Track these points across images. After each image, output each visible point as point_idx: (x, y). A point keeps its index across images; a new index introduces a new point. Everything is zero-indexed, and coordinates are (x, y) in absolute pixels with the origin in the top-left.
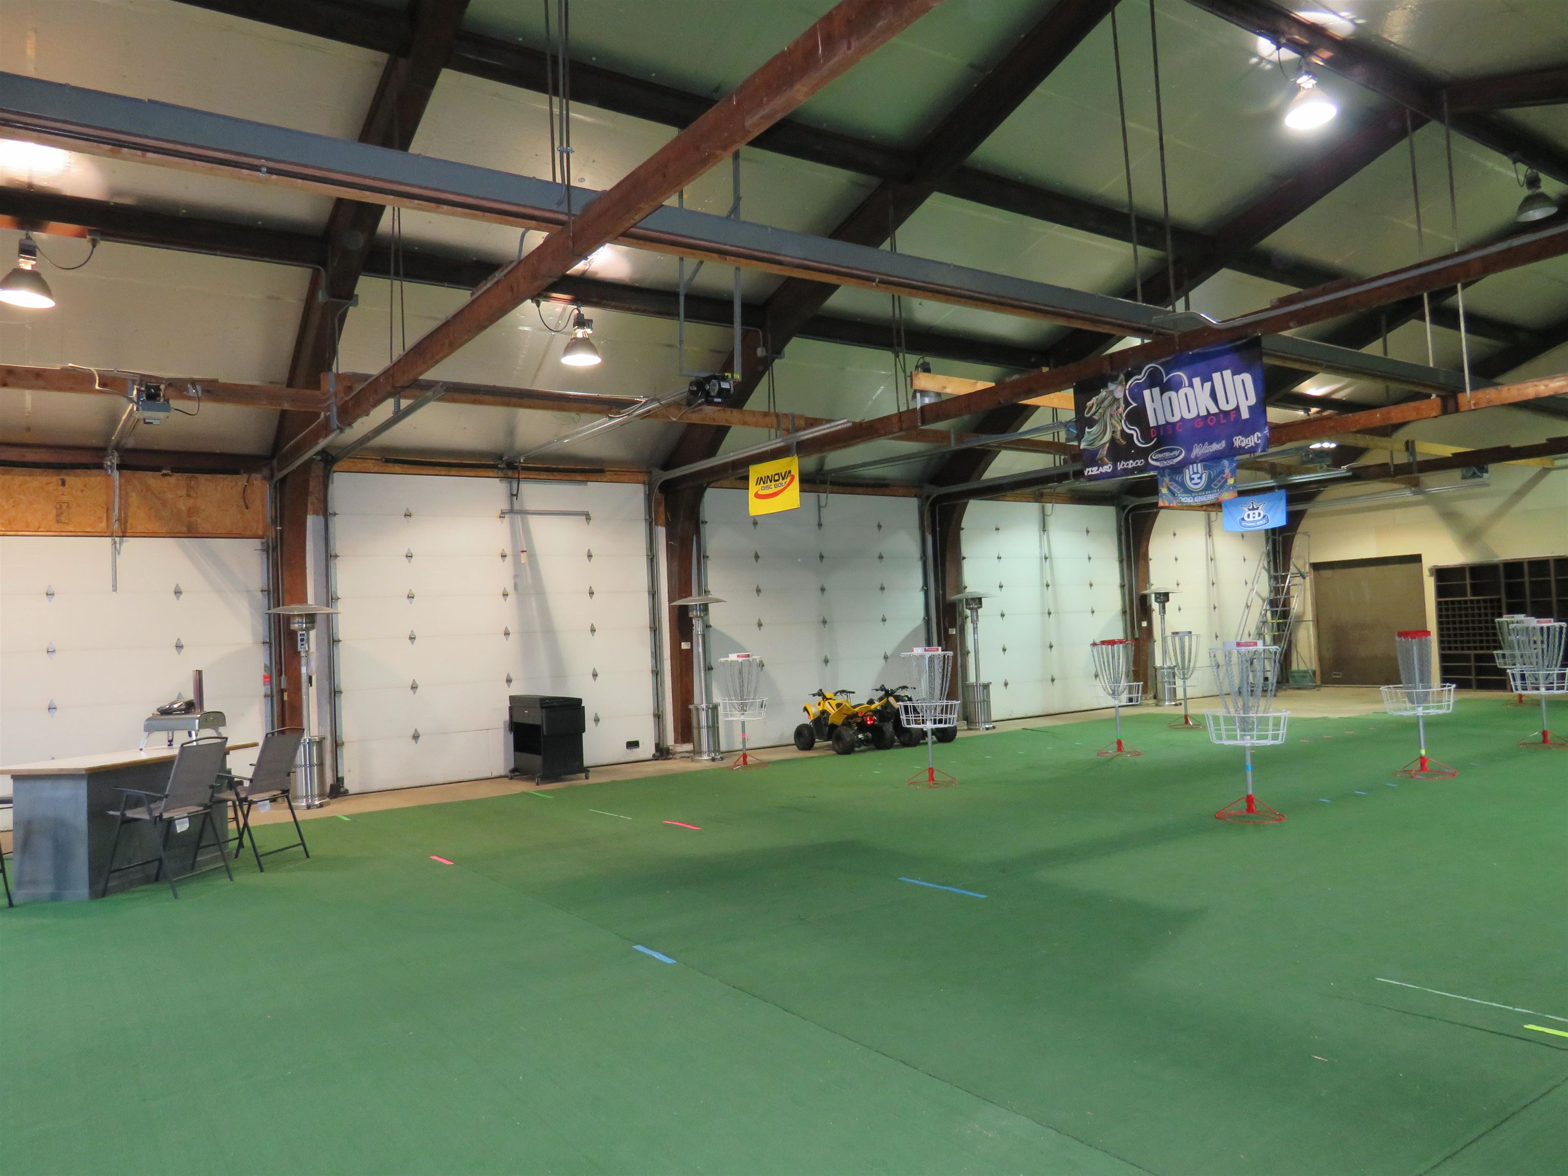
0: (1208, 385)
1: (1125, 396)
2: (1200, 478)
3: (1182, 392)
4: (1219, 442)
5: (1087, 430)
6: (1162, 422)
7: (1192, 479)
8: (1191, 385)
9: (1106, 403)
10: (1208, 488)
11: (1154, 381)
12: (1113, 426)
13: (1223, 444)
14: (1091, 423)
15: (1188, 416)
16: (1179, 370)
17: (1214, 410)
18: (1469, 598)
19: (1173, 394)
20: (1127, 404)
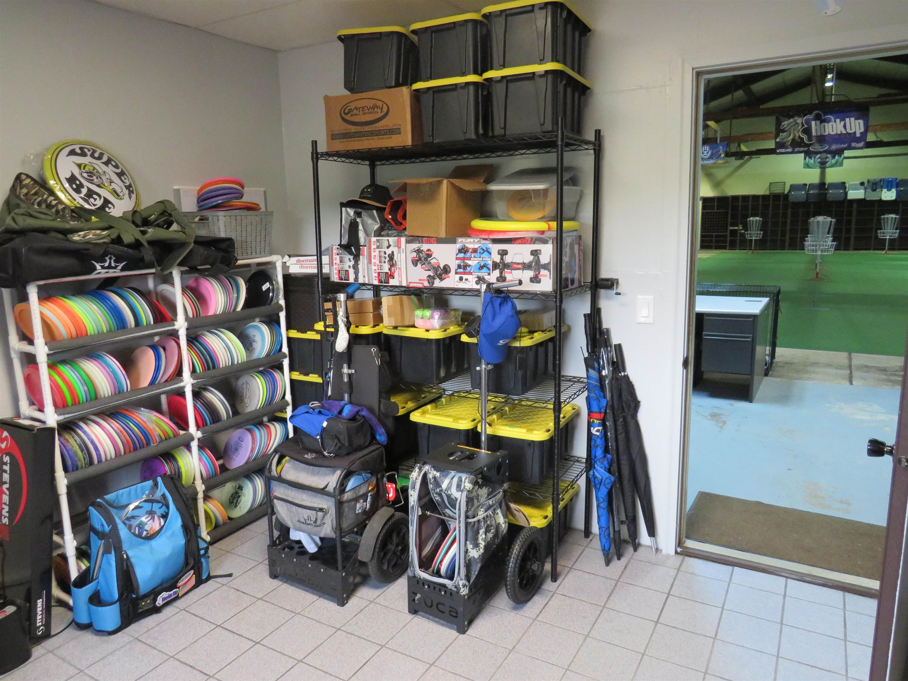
0: (843, 123)
1: (802, 122)
2: (708, 153)
3: (830, 124)
4: (844, 144)
5: (781, 134)
6: (819, 134)
7: (703, 153)
8: (835, 121)
9: (792, 124)
10: (711, 157)
11: (818, 118)
12: (794, 133)
13: (846, 145)
14: (783, 131)
15: (832, 133)
16: (831, 115)
17: (844, 132)
18: (715, 211)
19: (826, 124)
20: (803, 125)
